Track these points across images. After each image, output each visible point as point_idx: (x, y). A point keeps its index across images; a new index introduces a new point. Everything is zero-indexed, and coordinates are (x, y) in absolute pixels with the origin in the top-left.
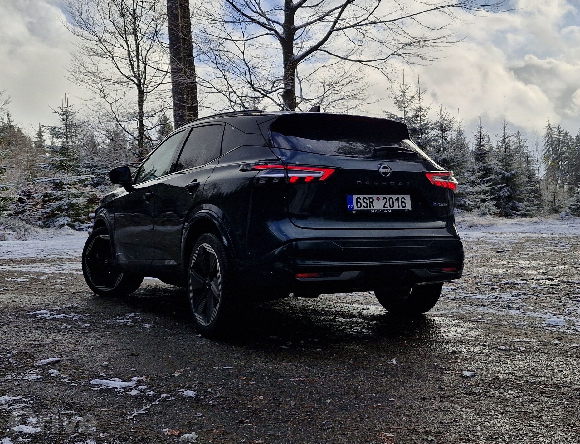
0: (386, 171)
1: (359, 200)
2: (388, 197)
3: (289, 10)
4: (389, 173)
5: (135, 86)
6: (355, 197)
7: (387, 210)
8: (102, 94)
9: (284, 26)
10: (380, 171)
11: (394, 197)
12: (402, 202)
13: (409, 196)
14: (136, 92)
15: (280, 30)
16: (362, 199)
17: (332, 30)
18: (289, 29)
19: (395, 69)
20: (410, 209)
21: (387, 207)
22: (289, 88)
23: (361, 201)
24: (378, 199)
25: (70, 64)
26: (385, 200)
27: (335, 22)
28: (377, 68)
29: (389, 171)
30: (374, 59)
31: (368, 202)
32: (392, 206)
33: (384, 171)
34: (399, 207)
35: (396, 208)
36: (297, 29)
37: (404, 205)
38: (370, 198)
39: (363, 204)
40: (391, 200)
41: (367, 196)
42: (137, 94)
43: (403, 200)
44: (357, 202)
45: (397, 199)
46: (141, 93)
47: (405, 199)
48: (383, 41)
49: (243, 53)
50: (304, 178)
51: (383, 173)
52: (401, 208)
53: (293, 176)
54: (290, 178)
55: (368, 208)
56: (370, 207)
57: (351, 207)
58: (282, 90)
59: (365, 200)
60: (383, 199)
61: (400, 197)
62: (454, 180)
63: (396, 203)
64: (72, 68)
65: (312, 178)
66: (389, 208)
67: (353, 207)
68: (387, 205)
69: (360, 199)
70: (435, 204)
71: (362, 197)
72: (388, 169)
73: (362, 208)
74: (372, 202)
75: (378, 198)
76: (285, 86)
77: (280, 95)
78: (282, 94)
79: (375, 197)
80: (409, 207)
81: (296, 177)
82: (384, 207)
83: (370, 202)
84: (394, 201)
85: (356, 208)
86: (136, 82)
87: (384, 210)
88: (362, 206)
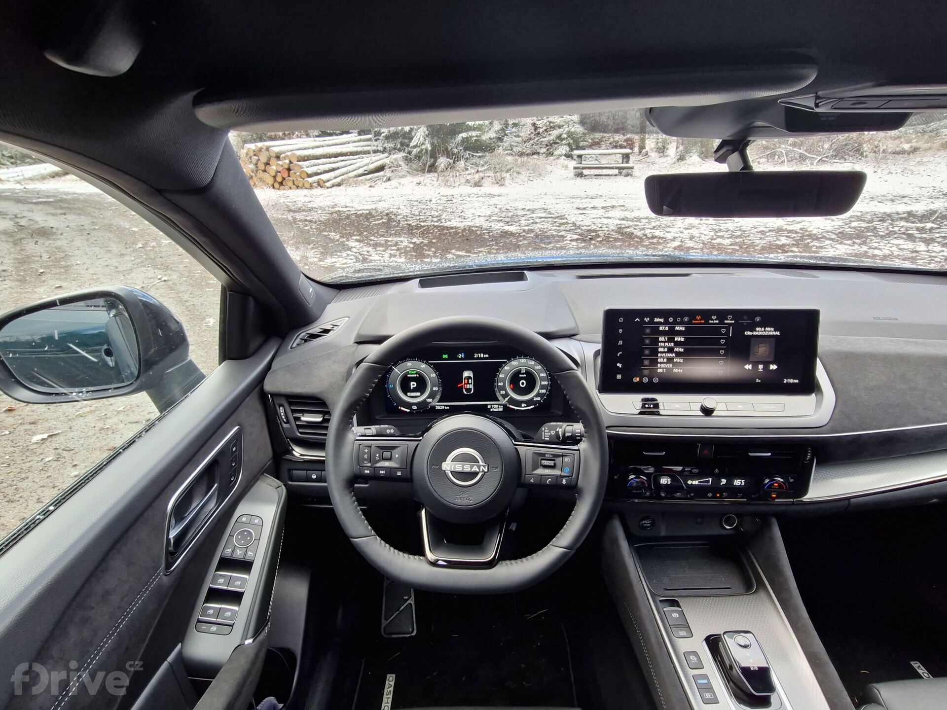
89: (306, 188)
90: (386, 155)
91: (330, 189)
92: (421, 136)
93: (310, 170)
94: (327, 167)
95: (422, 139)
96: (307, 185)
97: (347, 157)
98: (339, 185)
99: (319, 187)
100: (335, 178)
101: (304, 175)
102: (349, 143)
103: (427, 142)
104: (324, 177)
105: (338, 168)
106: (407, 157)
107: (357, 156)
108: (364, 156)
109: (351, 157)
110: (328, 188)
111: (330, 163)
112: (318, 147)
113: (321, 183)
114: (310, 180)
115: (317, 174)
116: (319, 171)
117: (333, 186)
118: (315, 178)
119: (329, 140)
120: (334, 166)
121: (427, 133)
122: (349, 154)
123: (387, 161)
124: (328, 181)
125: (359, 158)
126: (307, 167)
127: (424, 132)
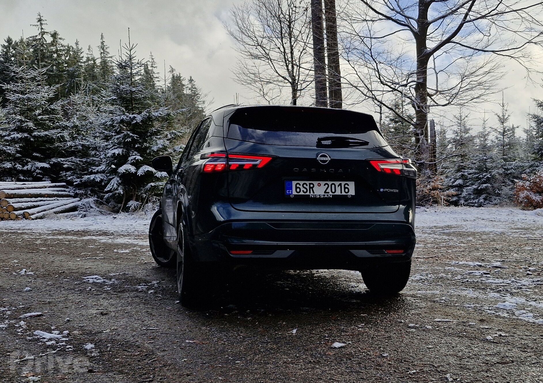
0: (324, 159)
1: (298, 186)
2: (330, 183)
3: (422, 5)
4: (327, 161)
5: (289, 85)
6: (294, 183)
7: (328, 195)
8: (262, 93)
9: (418, 21)
10: (318, 159)
11: (337, 183)
12: (345, 188)
13: (353, 183)
14: (290, 89)
15: (415, 25)
16: (301, 185)
17: (463, 22)
18: (423, 23)
19: (533, 57)
20: (354, 194)
21: (328, 193)
22: (421, 81)
23: (301, 187)
24: (319, 185)
25: (236, 67)
26: (327, 186)
27: (467, 15)
28: (512, 57)
29: (329, 159)
30: (507, 49)
31: (308, 187)
32: (333, 191)
33: (322, 159)
34: (341, 193)
35: (338, 193)
36: (430, 23)
37: (347, 190)
38: (310, 184)
39: (302, 189)
40: (333, 186)
41: (308, 183)
42: (291, 91)
43: (346, 186)
44: (296, 188)
45: (340, 185)
46: (295, 91)
47: (348, 185)
48: (516, 30)
49: (370, 50)
50: (243, 165)
51: (320, 161)
52: (344, 193)
53: (234, 164)
54: (230, 165)
55: (308, 193)
56: (310, 193)
57: (289, 192)
58: (415, 83)
59: (305, 186)
60: (325, 185)
61: (343, 183)
62: (412, 168)
63: (338, 189)
64: (237, 70)
65: (251, 165)
66: (331, 193)
67: (292, 192)
68: (329, 190)
69: (300, 185)
70: (382, 190)
71: (301, 183)
72: (327, 157)
73: (302, 193)
74: (312, 188)
75: (319, 183)
76: (418, 79)
77: (413, 88)
78: (414, 86)
79: (316, 183)
80: (352, 192)
81: (237, 164)
82: (325, 192)
83: (310, 188)
84: (337, 186)
85: (294, 193)
86: (290, 80)
87: (324, 195)
88: (302, 191)
89: (12, 220)
90: (78, 199)
91: (34, 221)
92: (115, 184)
93: (16, 206)
94: (29, 204)
95: (115, 186)
96: (13, 217)
97: (45, 199)
98: (41, 218)
99: (24, 219)
100: (38, 212)
101: (10, 209)
102: (46, 187)
103: (119, 188)
104: (30, 211)
105: (38, 206)
106: (97, 201)
107: (53, 198)
108: (58, 198)
109: (48, 199)
110: (33, 219)
111: (31, 202)
112: (19, 189)
113: (27, 215)
114: (16, 213)
115: (21, 209)
116: (23, 207)
117: (36, 218)
118: (21, 212)
119: (28, 184)
120: (35, 204)
121: (120, 181)
122: (46, 196)
123: (79, 203)
124: (33, 214)
125: (55, 200)
126: (13, 203)
127: (118, 181)
